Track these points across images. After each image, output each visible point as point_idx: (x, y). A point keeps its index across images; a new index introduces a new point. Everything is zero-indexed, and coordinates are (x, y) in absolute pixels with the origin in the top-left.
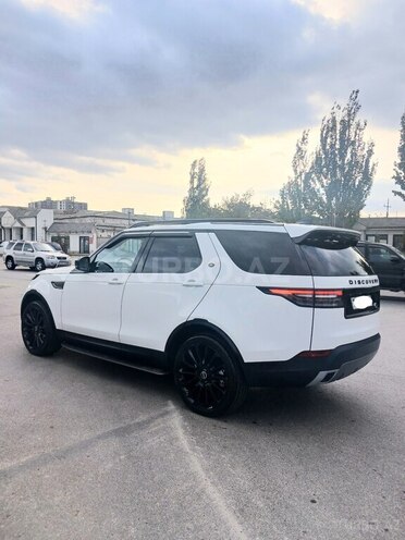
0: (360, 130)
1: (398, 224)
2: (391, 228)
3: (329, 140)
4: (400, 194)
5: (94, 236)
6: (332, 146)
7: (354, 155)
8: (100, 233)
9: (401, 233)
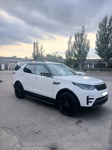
0: (86, 36)
1: (95, 61)
2: (93, 62)
3: (77, 39)
4: (97, 53)
5: (9, 64)
6: (79, 40)
7: (85, 43)
8: (11, 63)
9: (97, 63)
